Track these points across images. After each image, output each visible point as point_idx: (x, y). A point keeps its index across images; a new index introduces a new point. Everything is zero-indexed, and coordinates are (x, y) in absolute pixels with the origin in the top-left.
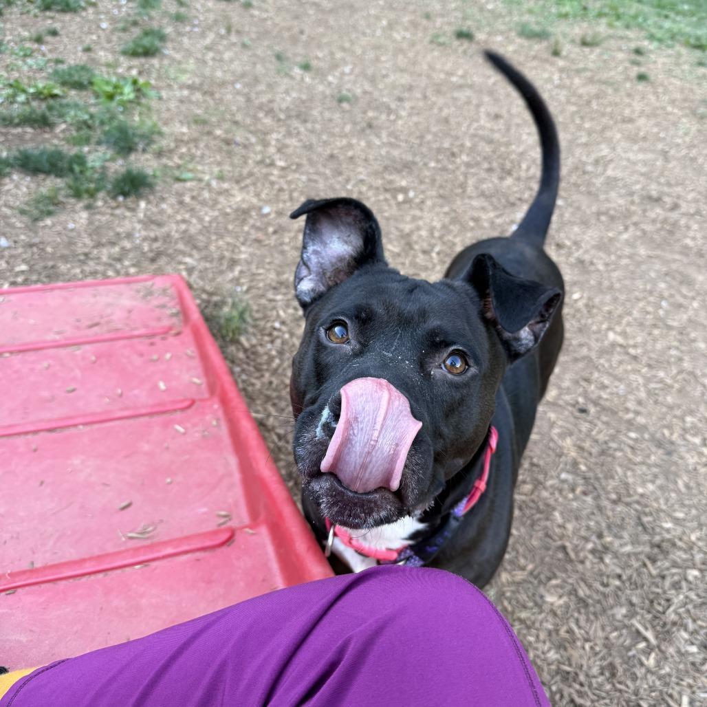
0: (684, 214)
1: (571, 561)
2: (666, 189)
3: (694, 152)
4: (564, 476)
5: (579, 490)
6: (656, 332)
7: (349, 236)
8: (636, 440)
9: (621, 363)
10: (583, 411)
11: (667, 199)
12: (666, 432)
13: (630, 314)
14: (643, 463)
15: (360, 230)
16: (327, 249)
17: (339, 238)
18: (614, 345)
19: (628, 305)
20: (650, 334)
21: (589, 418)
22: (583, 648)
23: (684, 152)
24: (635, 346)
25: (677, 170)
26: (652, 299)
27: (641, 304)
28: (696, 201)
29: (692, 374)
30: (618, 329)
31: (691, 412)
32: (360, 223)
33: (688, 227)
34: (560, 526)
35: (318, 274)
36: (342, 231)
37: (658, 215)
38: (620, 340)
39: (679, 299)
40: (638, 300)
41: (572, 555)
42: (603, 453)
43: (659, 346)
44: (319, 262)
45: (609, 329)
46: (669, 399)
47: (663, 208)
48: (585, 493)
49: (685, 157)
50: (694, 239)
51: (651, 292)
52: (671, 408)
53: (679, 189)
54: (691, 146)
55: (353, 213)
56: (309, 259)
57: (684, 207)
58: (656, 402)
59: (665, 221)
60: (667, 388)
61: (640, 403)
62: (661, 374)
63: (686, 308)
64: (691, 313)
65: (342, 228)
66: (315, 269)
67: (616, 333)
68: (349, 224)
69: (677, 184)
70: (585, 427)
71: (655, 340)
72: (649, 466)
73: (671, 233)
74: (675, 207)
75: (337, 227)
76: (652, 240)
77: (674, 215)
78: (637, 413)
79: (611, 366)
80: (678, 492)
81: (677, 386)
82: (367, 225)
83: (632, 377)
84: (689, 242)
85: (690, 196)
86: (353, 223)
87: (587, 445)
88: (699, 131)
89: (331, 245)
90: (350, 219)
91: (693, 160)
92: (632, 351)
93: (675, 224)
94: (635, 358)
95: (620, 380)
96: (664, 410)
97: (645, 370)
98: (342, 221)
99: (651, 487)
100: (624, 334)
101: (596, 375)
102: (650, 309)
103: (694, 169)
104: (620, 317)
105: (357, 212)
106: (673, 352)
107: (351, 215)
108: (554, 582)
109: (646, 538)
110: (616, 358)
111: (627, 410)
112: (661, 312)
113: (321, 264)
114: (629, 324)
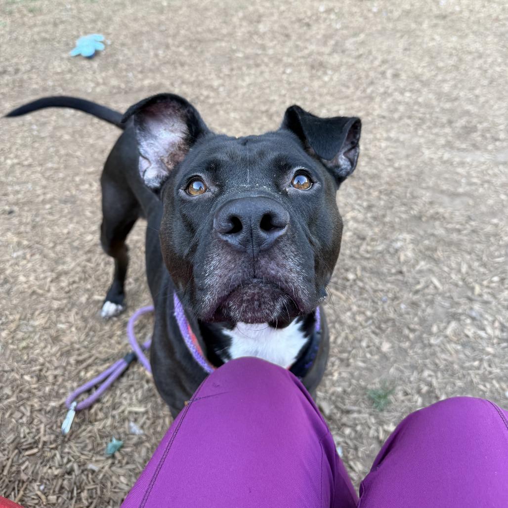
0: (24, 73)
1: (42, 295)
2: (7, 63)
3: (15, 35)
4: (15, 255)
5: (28, 256)
6: (36, 145)
7: (173, 125)
8: (51, 208)
9: (22, 173)
10: (11, 212)
11: (10, 69)
12: (68, 193)
13: (15, 144)
14: (61, 217)
15: (181, 117)
16: (159, 140)
17: (165, 130)
18: (13, 166)
19: (12, 140)
20: (33, 148)
21: (16, 214)
22: (71, 332)
23: (8, 37)
24: (26, 159)
25: (9, 50)
26: (25, 129)
27: (20, 135)
28: (28, 62)
29: (67, 155)
30: (12, 156)
31: (77, 174)
32: (179, 111)
33: (30, 79)
34: (26, 283)
35: (157, 162)
36: (166, 124)
37: (8, 80)
38: (16, 161)
39: (43, 120)
40: (17, 133)
41: (40, 291)
42: (34, 227)
43: (41, 151)
44: (155, 152)
45: (6, 158)
46: (61, 175)
47: (10, 75)
48: (32, 255)
49: (10, 40)
50: (37, 83)
51: (23, 125)
52: (63, 179)
53: (15, 60)
54: (11, 32)
55: (171, 105)
56: (146, 152)
57: (23, 68)
58: (54, 181)
59: (14, 81)
60: (57, 170)
61: (45, 187)
62: (50, 165)
63: (49, 123)
64: (53, 123)
65: (166, 121)
66: (154, 158)
67: (12, 159)
68: (170, 115)
69: (13, 57)
70: (15, 221)
71: (37, 149)
72: (65, 216)
73: (21, 86)
74: (17, 71)
75: (161, 121)
76: (11, 96)
77: (19, 76)
78: (44, 194)
79: (18, 179)
80: (88, 218)
81: (62, 166)
82: (186, 111)
83: (33, 177)
84: (35, 86)
85: (24, 61)
86: (173, 113)
87: (22, 229)
88: (12, 21)
89: (161, 136)
90: (170, 111)
91: (16, 39)
92: (26, 163)
93: (22, 81)
94: (30, 166)
95: (25, 182)
96: (61, 182)
97: (39, 169)
98: (163, 115)
99: (71, 226)
100: (17, 157)
101: (10, 189)
102: (26, 134)
103: (19, 45)
104: (10, 148)
105: (174, 103)
106: (52, 150)
107: (170, 107)
108: (37, 313)
109: (81, 252)
110: (18, 172)
111: (38, 196)
112: (35, 133)
113: (157, 153)
114: (17, 149)
